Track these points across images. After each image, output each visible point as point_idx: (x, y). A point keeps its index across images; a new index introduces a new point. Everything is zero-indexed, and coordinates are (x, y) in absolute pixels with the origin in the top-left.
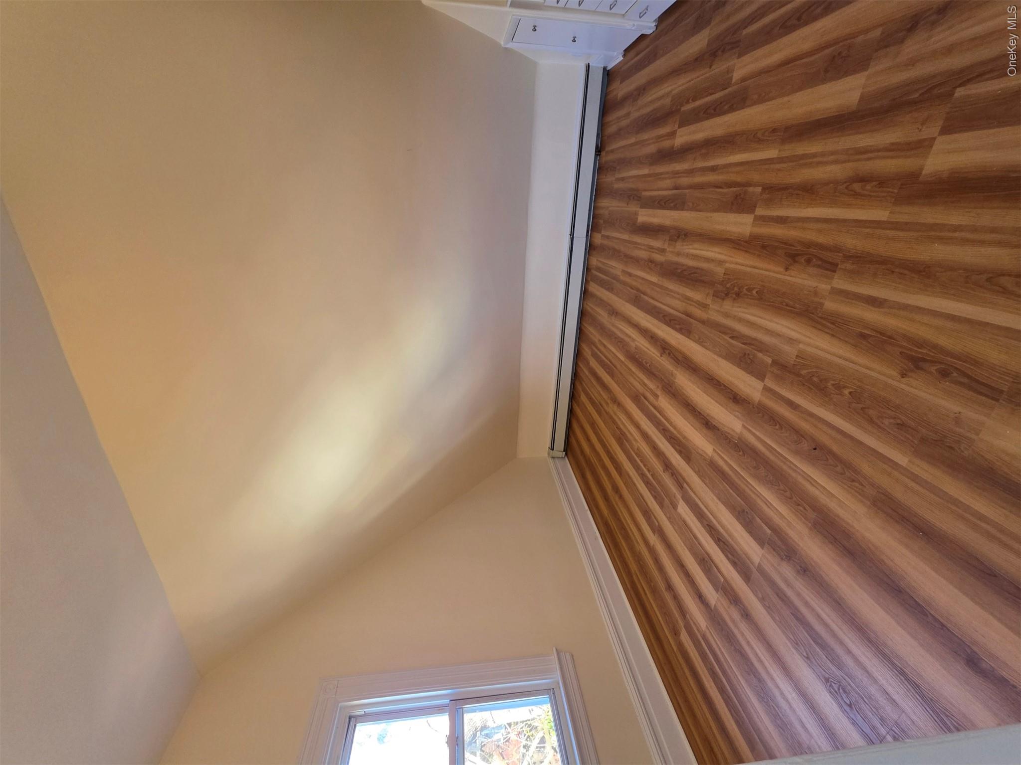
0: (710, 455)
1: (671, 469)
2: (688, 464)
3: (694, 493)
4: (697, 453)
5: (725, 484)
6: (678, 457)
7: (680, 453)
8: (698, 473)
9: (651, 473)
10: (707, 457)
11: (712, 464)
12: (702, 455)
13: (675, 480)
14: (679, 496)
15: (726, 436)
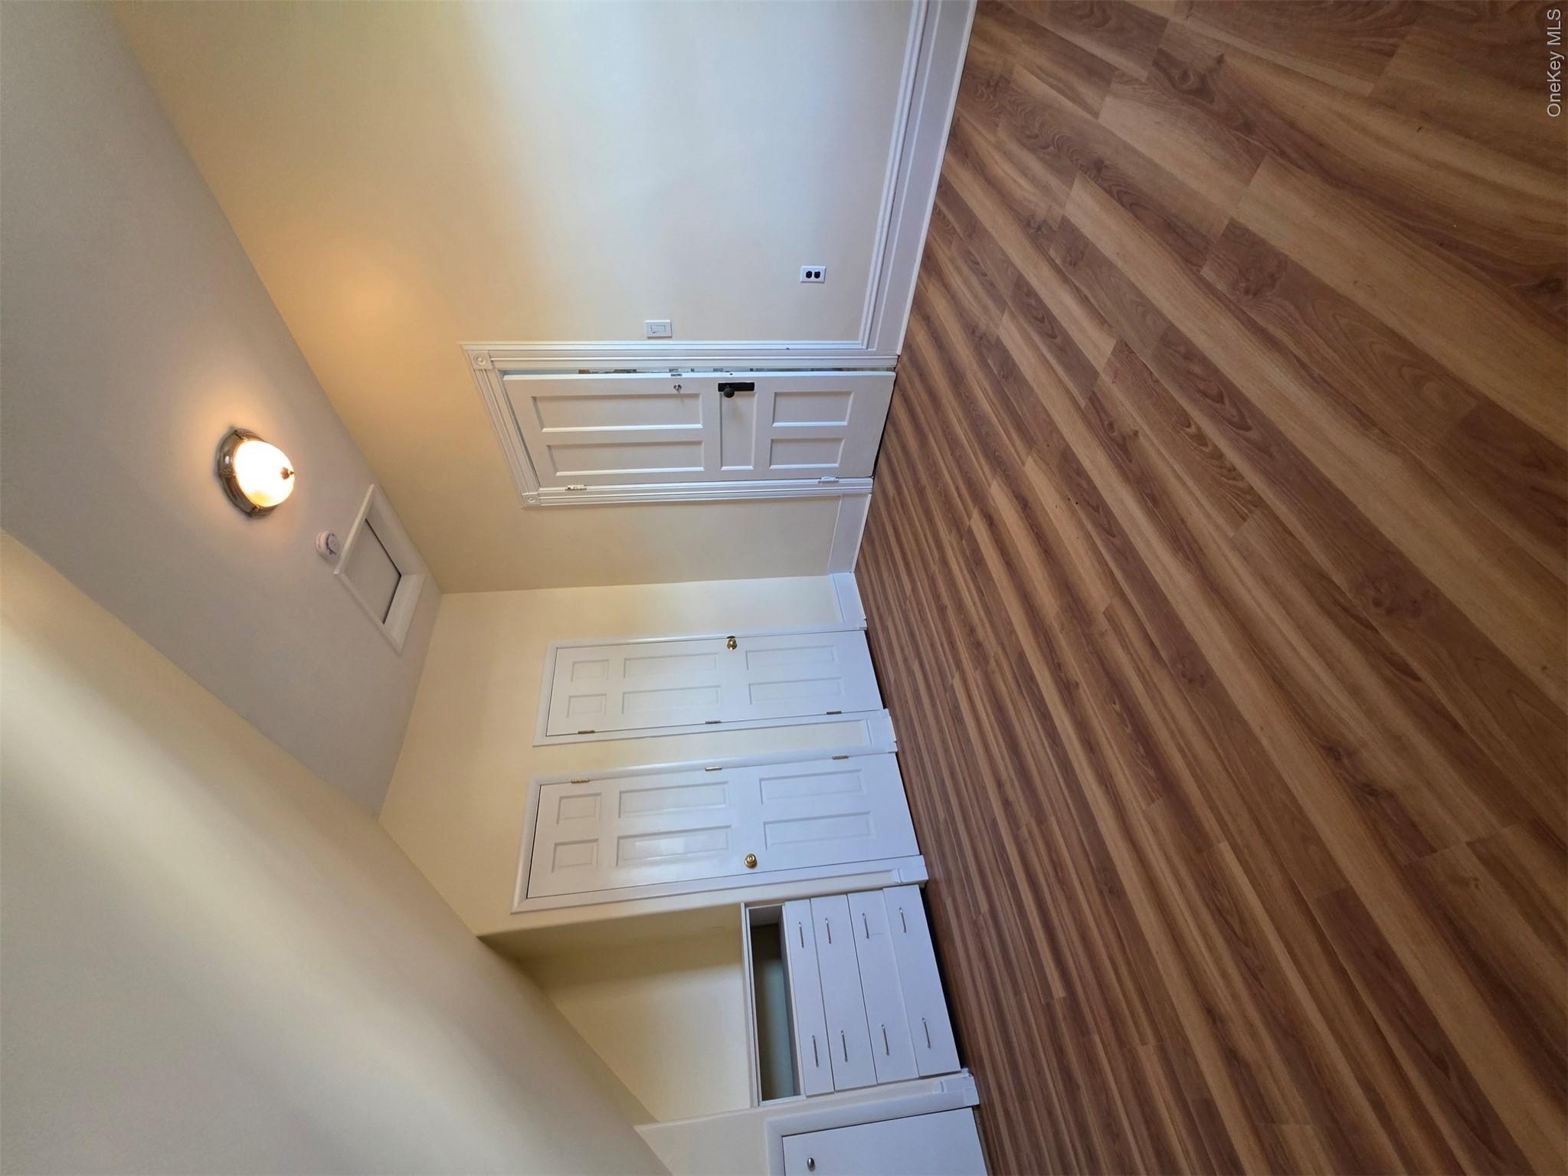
0: (1030, 457)
1: (1112, 439)
2: (1068, 446)
3: (1068, 392)
4: (1048, 465)
5: (1020, 414)
6: (1086, 464)
7: (1080, 472)
8: (1054, 429)
9: (1193, 430)
10: (1035, 455)
11: (1030, 442)
12: (1041, 459)
13: (1105, 412)
14: (1105, 378)
15: (1007, 480)
